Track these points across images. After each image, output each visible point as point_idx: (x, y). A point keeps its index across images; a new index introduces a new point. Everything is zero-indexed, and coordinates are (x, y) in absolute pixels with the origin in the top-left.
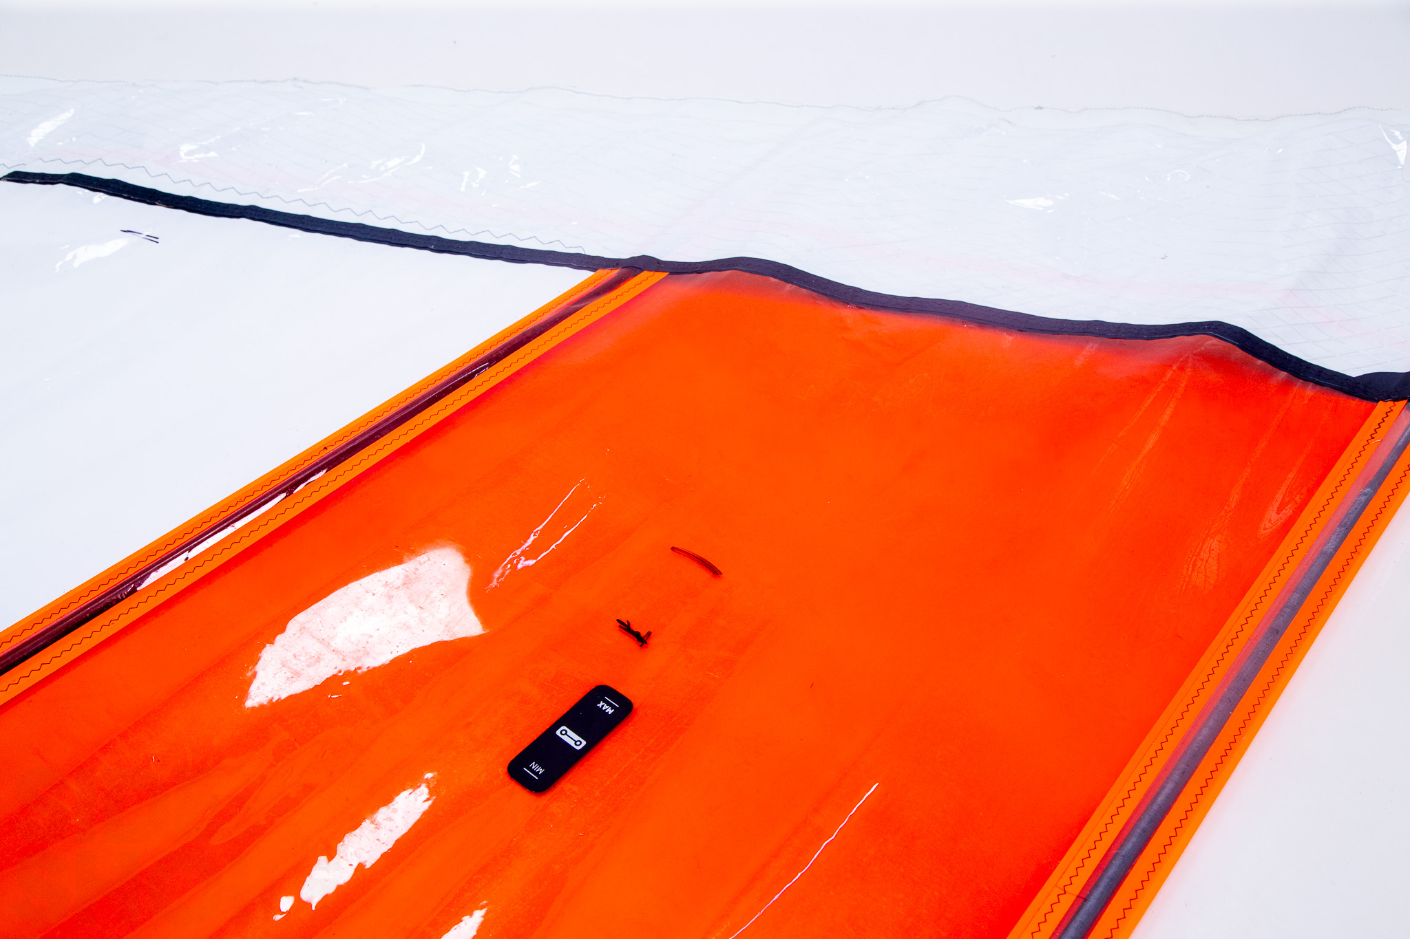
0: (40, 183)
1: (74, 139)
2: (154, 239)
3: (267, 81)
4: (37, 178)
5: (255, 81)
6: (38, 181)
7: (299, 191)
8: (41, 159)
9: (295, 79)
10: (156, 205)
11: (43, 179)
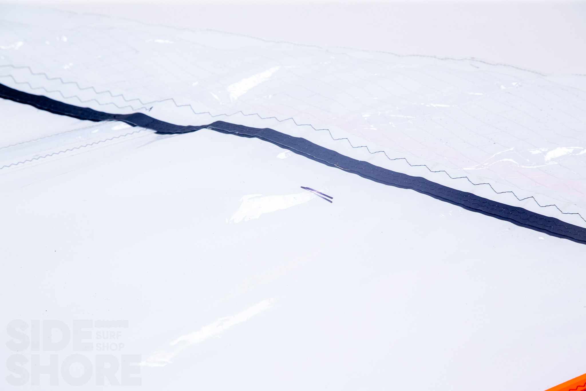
0: (239, 135)
1: (270, 96)
2: (329, 198)
3: (446, 59)
4: (238, 130)
5: (435, 57)
6: (237, 133)
7: (464, 169)
8: (241, 112)
9: (473, 58)
10: (335, 166)
11: (242, 131)
